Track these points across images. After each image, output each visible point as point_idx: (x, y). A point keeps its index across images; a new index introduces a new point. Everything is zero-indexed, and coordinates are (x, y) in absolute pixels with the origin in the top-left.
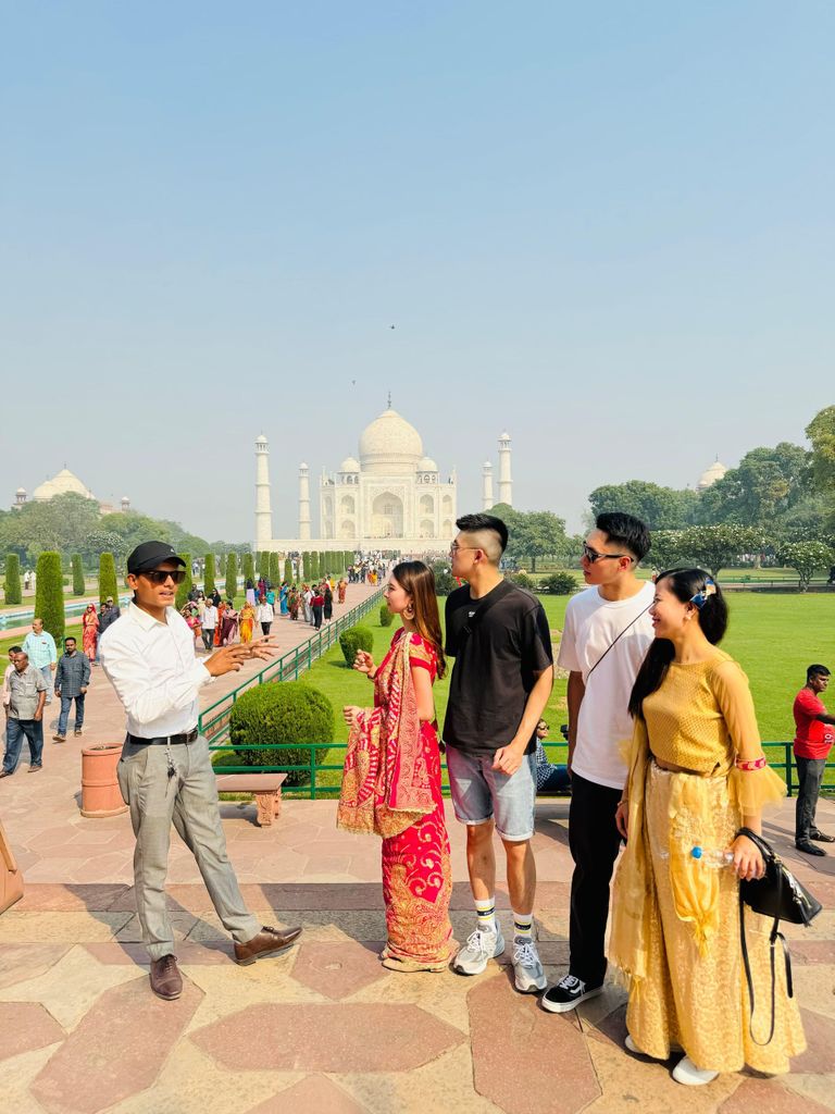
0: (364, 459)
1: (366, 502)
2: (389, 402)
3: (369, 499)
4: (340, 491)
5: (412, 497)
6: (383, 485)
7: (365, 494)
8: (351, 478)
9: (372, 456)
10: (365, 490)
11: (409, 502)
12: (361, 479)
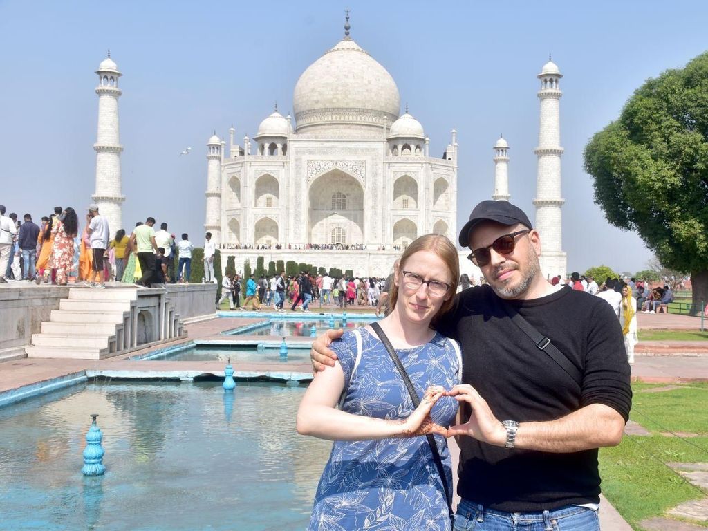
0: (300, 118)
1: (298, 186)
2: (347, 28)
3: (304, 181)
4: (256, 166)
5: (380, 179)
6: (331, 157)
7: (298, 173)
8: (275, 145)
9: (313, 112)
10: (298, 167)
11: (375, 188)
12: (292, 146)
